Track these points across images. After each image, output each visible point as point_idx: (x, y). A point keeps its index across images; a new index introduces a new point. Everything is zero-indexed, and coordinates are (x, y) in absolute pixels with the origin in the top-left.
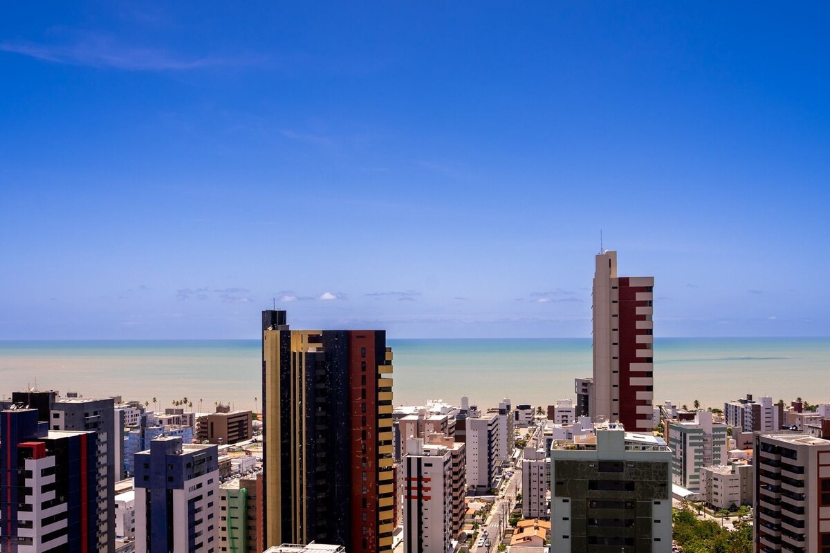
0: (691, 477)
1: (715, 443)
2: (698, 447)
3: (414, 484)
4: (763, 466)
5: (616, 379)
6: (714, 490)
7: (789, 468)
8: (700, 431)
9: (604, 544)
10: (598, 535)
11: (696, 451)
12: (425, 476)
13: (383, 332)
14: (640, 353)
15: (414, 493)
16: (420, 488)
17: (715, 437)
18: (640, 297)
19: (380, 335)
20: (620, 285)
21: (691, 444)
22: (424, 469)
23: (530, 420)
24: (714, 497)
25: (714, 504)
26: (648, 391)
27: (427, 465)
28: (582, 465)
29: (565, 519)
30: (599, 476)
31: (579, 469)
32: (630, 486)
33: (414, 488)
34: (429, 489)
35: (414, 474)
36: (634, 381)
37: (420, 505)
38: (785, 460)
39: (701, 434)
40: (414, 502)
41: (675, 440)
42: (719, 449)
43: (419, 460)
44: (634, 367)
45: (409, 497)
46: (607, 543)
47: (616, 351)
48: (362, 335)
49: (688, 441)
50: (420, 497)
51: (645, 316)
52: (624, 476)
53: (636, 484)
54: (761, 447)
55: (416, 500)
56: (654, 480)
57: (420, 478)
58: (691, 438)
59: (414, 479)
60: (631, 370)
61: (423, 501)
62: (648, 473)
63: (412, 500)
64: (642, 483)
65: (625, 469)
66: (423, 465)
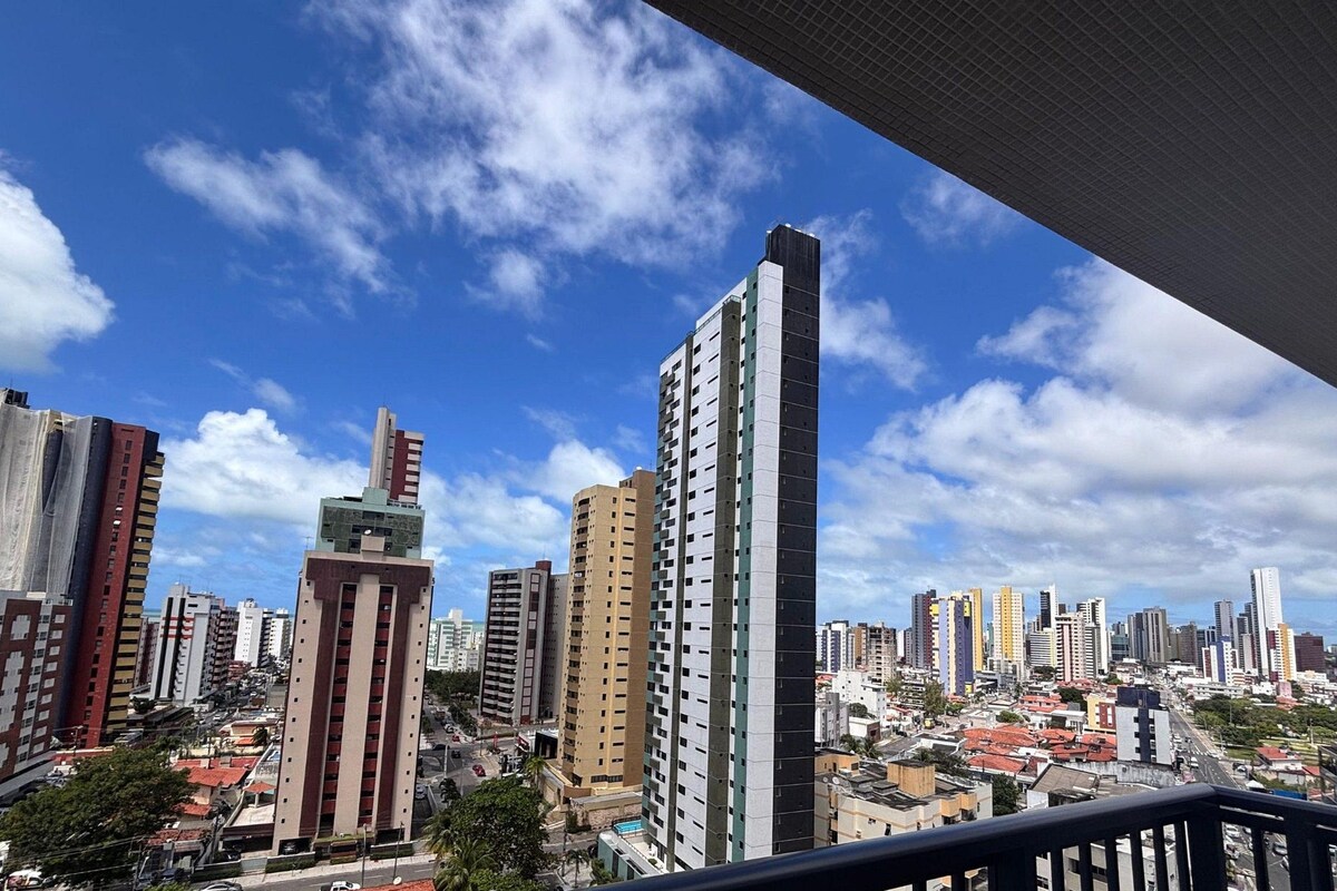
3: (174, 623)
8: (452, 623)
12: (186, 615)
13: (157, 435)
15: (173, 632)
16: (180, 627)
17: (463, 629)
19: (153, 437)
20: (396, 435)
22: (187, 609)
27: (190, 605)
28: (348, 512)
30: (362, 522)
31: (344, 515)
33: (173, 628)
34: (191, 628)
35: (175, 613)
37: (178, 644)
38: (509, 582)
40: (171, 642)
43: (183, 601)
45: (166, 636)
48: (130, 430)
49: (442, 630)
50: (179, 636)
52: (384, 524)
53: (394, 531)
55: (174, 639)
56: (408, 529)
57: (181, 618)
59: (174, 618)
61: (183, 639)
63: (169, 639)
64: (398, 531)
65: (386, 519)
66: (186, 606)
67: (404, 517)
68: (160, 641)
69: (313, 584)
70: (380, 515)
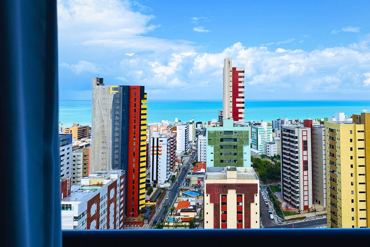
0: (260, 146)
1: (268, 133)
2: (262, 135)
3: (155, 149)
4: (284, 137)
5: (231, 104)
6: (268, 150)
7: (292, 137)
8: (263, 128)
9: (226, 162)
10: (224, 159)
11: (261, 136)
12: (160, 145)
13: (144, 87)
14: (240, 95)
15: (155, 152)
16: (158, 150)
17: (268, 131)
18: (240, 74)
19: (142, 88)
20: (233, 70)
21: (260, 134)
22: (159, 143)
23: (201, 127)
24: (268, 153)
25: (268, 155)
26: (243, 109)
27: (160, 141)
28: (218, 133)
29: (211, 153)
30: (224, 136)
31: (217, 134)
32: (235, 140)
33: (155, 151)
34: (161, 150)
35: (155, 145)
36: (238, 105)
37: (157, 157)
38: (291, 134)
39: (263, 130)
40: (155, 156)
41: (254, 133)
42: (269, 135)
43: (158, 139)
44: (238, 100)
45: (153, 154)
46: (227, 162)
47: (231, 94)
48: (135, 88)
49: (259, 132)
50: (157, 154)
51: (241, 81)
52: (233, 136)
53: (237, 139)
54: (283, 130)
56: (244, 138)
57: (158, 146)
58: (259, 131)
59: (155, 147)
60: (237, 101)
61: (159, 155)
62: (242, 135)
63: (154, 155)
64: (240, 139)
65: (234, 134)
66: (159, 141)
67: (241, 132)
68: (151, 156)
69: (209, 195)
70: (231, 132)
